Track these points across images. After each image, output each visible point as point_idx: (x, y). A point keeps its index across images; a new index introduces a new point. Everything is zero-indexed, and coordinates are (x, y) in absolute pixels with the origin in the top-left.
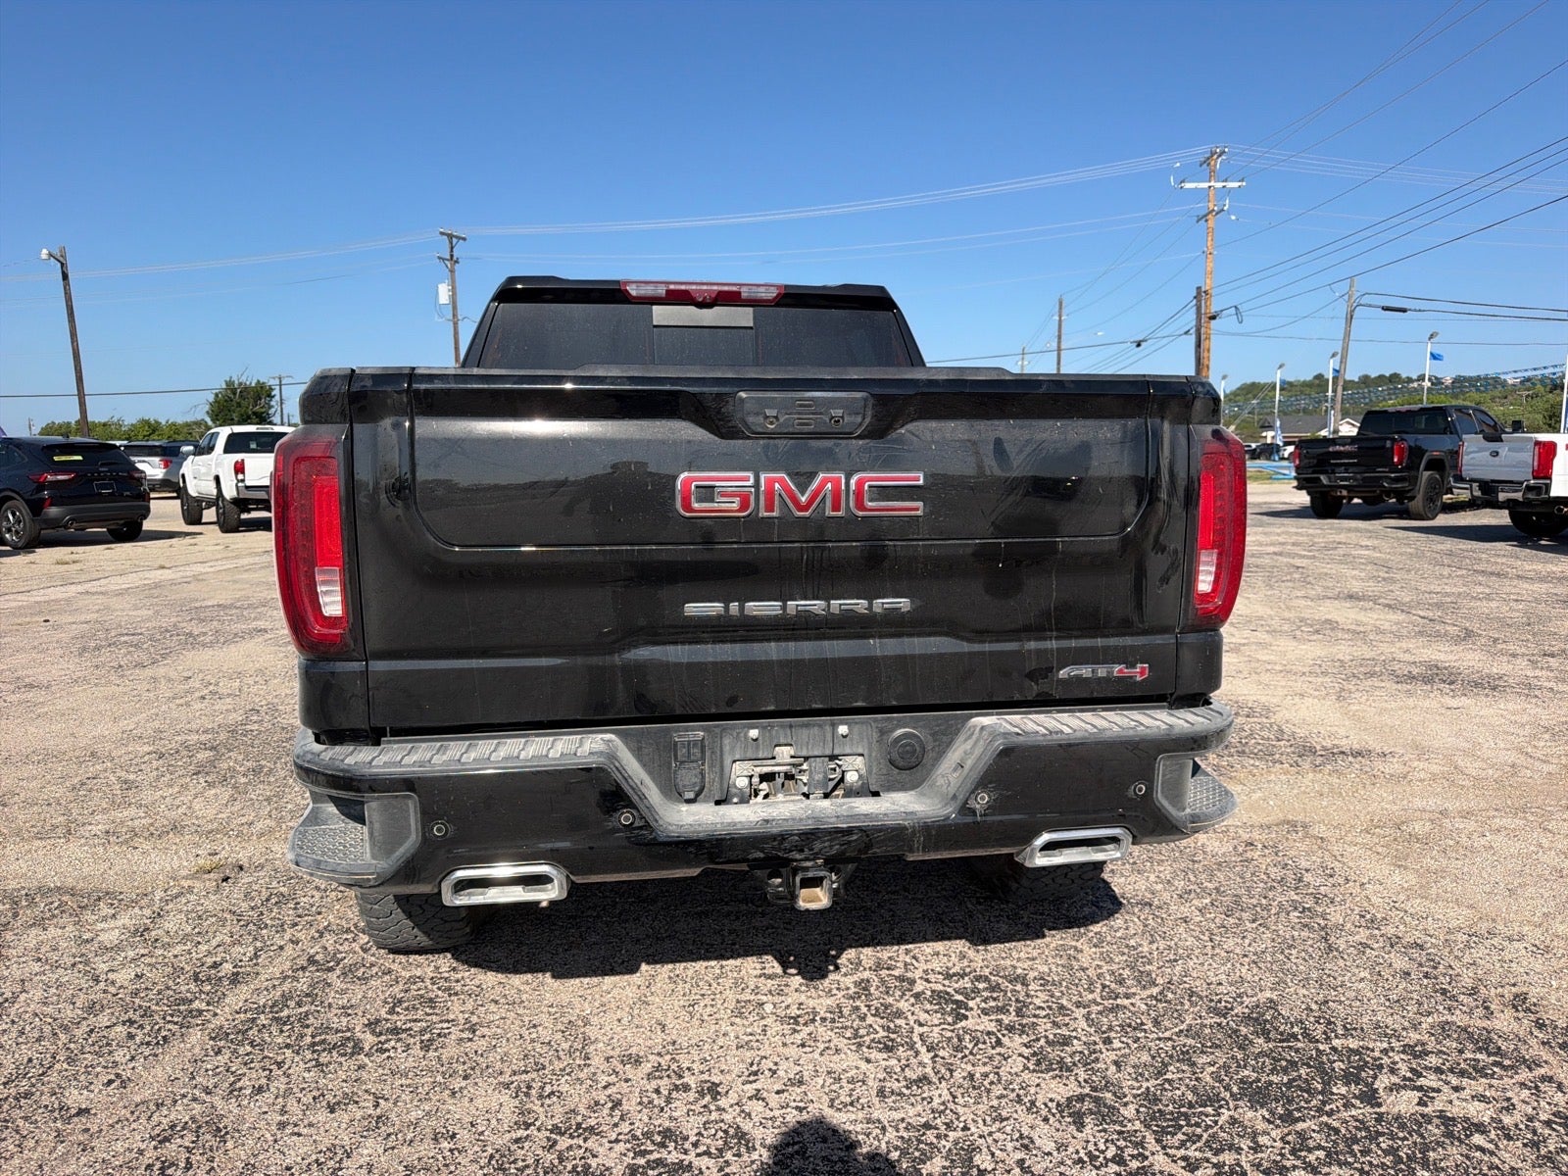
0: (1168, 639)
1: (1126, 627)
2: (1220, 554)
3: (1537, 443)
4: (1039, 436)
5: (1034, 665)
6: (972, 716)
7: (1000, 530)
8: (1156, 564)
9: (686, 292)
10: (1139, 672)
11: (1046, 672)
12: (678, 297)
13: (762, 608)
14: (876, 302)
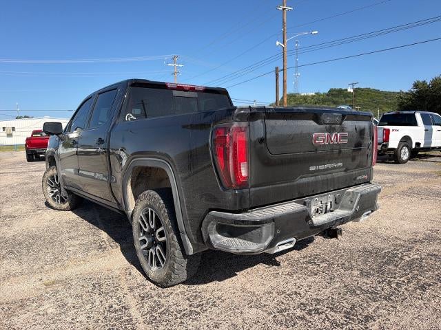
3: (384, 129)
5: (354, 177)
6: (346, 190)
9: (182, 87)
10: (366, 176)
12: (180, 88)
13: (322, 167)
14: (222, 93)
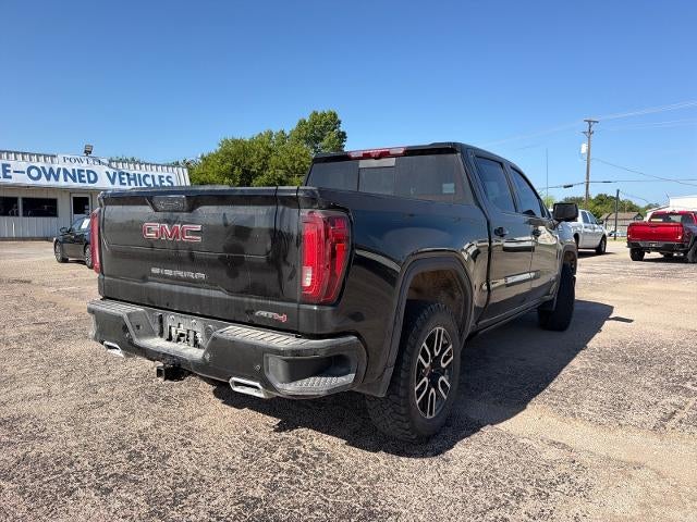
0: (295, 305)
1: (277, 297)
2: (313, 268)
4: (238, 212)
5: (246, 308)
6: (228, 325)
7: (226, 250)
8: (286, 271)
9: (369, 154)
10: (283, 318)
11: (251, 312)
12: (367, 156)
13: (169, 272)
